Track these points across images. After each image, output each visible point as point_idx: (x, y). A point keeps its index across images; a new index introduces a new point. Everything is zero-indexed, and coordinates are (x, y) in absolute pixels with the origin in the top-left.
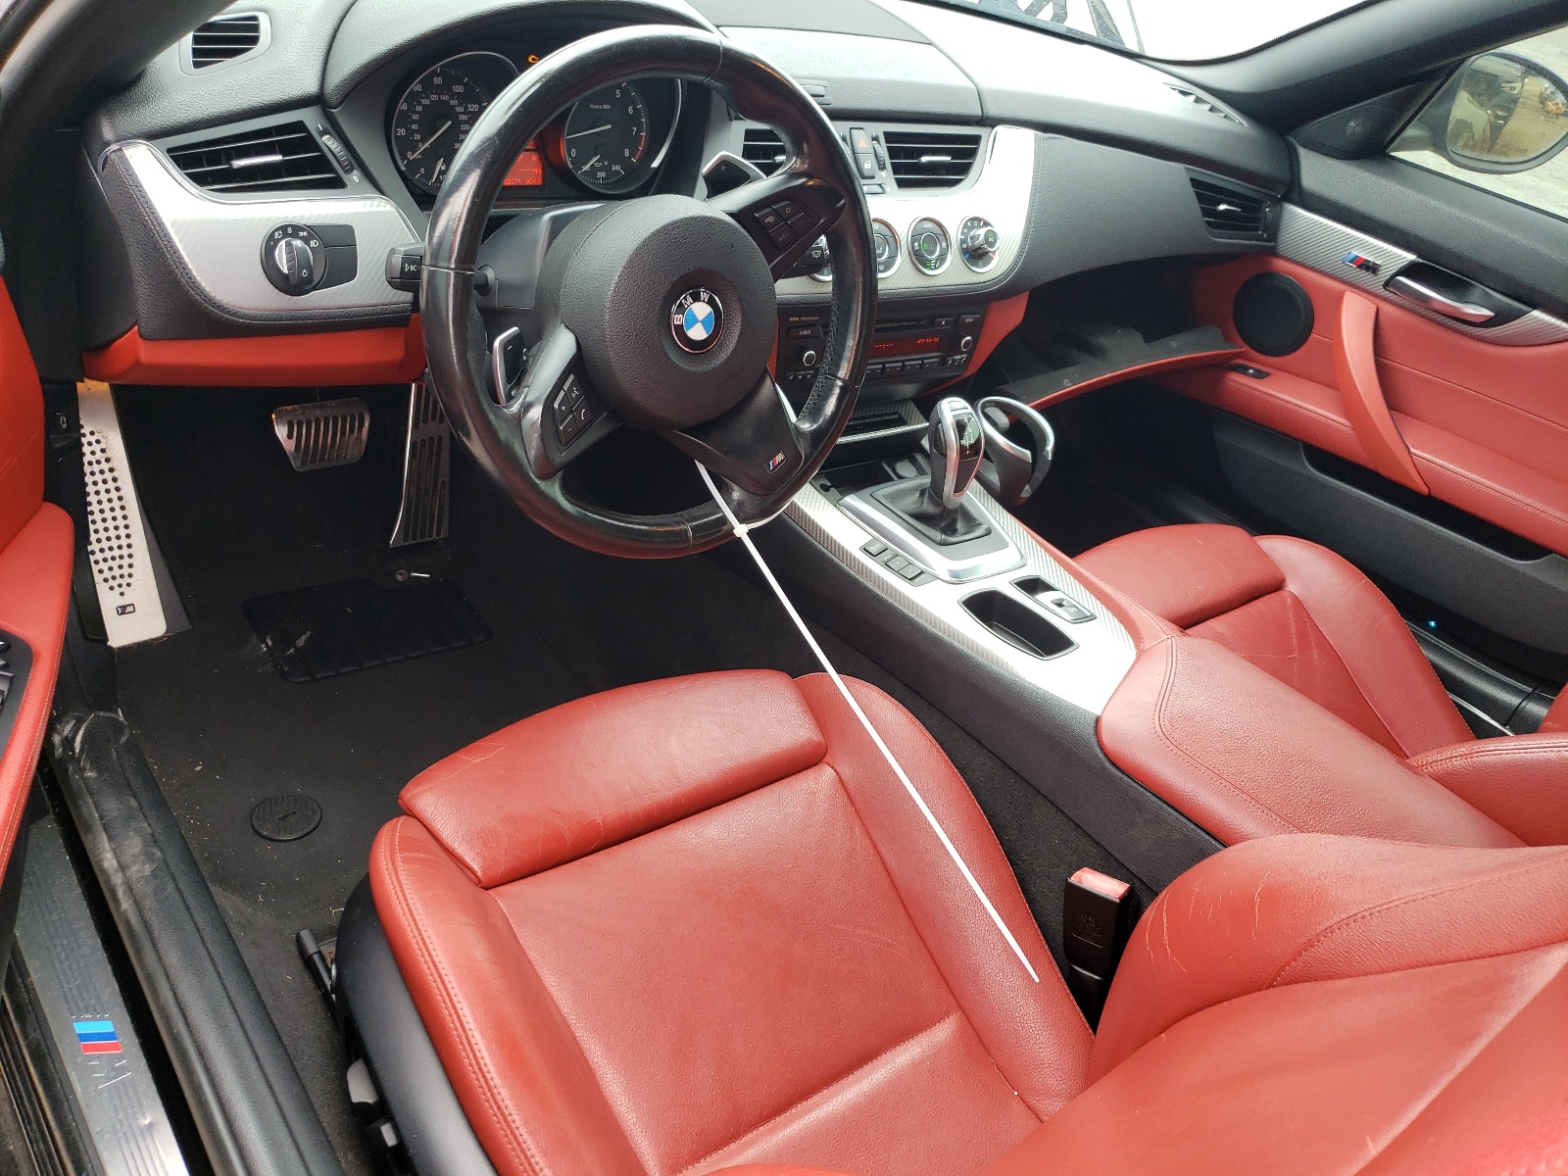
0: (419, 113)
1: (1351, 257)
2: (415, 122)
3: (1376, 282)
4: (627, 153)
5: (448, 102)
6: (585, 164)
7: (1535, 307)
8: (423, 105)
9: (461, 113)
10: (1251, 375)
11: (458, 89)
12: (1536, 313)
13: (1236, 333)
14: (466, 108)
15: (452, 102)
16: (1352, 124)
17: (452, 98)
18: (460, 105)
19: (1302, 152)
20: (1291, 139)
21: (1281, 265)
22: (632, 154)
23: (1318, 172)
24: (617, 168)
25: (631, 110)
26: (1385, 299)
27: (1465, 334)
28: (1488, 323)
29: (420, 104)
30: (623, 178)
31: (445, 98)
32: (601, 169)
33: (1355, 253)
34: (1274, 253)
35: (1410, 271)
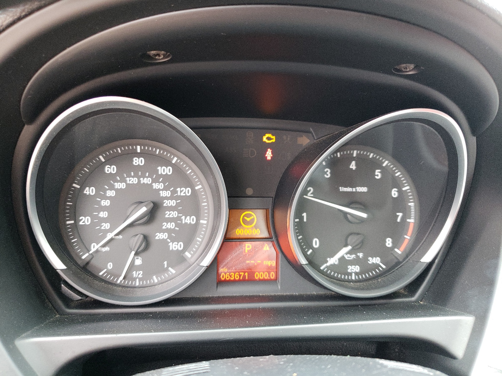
0: (110, 198)
2: (104, 209)
4: (389, 242)
5: (151, 185)
6: (332, 256)
8: (117, 190)
9: (167, 198)
11: (166, 170)
14: (175, 192)
15: (156, 186)
17: (155, 181)
18: (166, 189)
22: (396, 244)
24: (376, 260)
25: (394, 193)
29: (112, 188)
30: (384, 273)
31: (147, 181)
32: (352, 263)
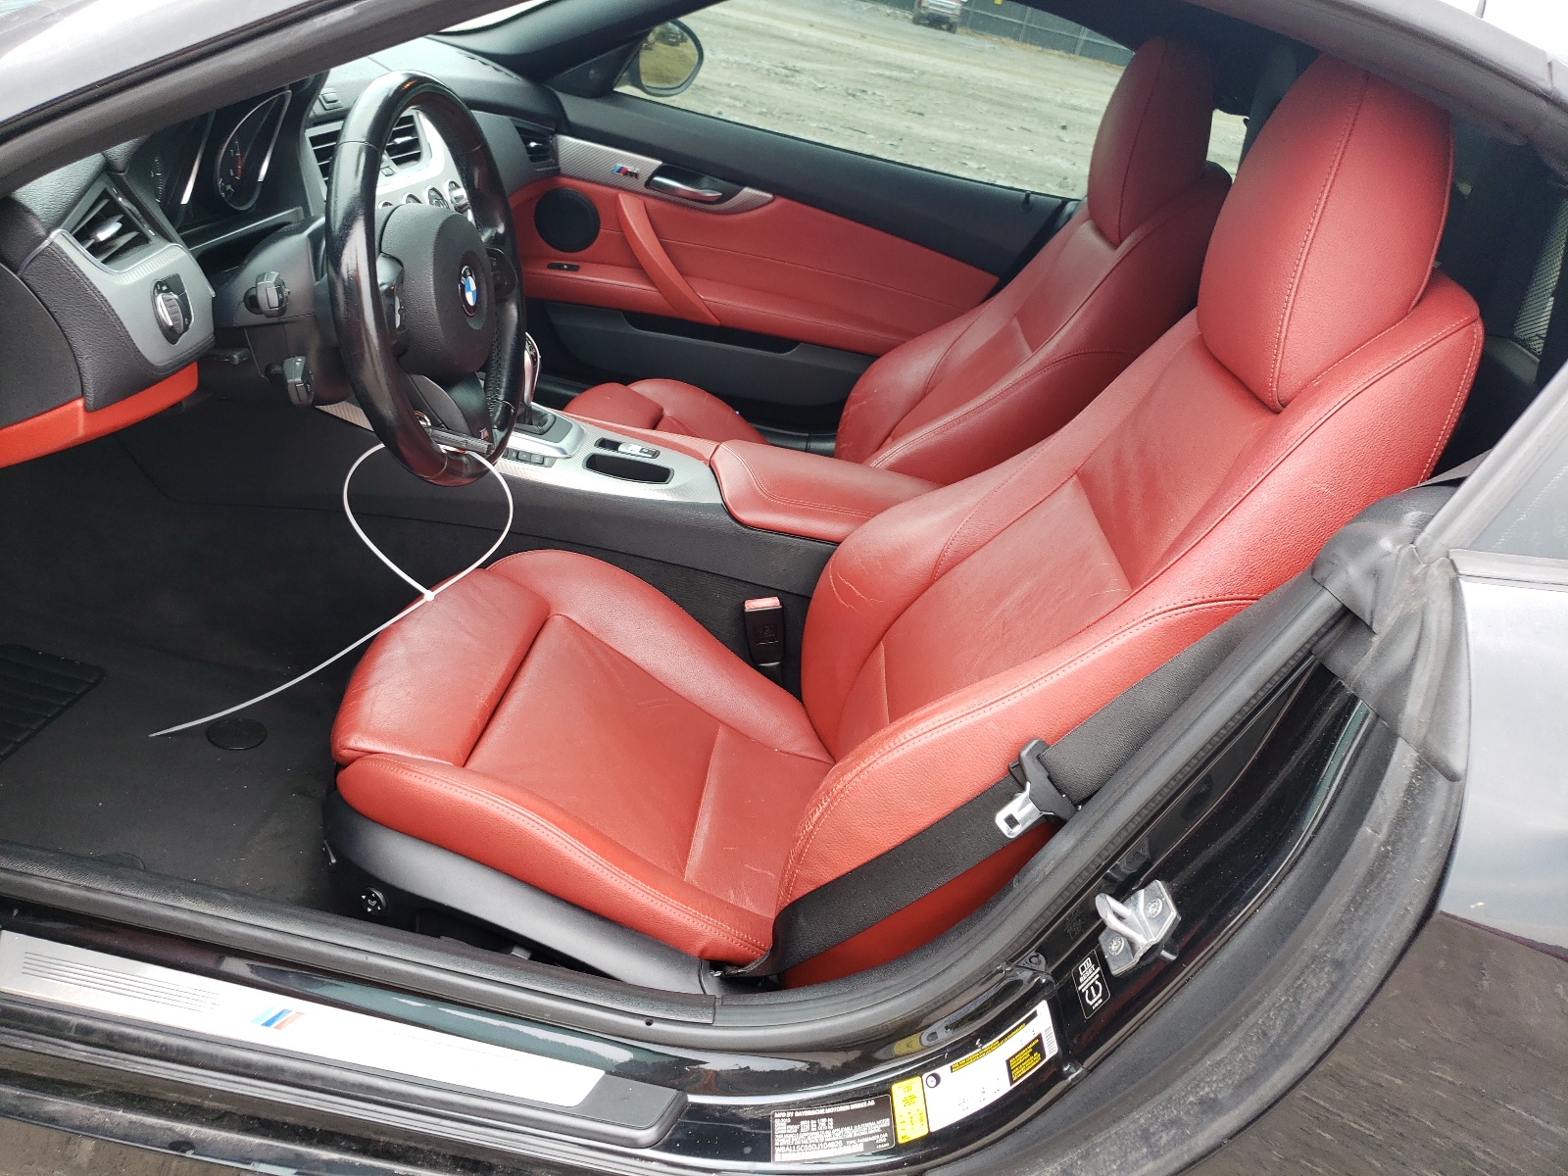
1: (617, 169)
3: (639, 185)
7: (744, 186)
10: (567, 270)
12: (747, 190)
13: (542, 241)
16: (592, 72)
19: (561, 96)
20: (547, 86)
21: (565, 181)
22: (236, 174)
23: (575, 108)
26: (647, 195)
27: (708, 211)
28: (720, 200)
33: (619, 165)
34: (557, 172)
35: (659, 172)
